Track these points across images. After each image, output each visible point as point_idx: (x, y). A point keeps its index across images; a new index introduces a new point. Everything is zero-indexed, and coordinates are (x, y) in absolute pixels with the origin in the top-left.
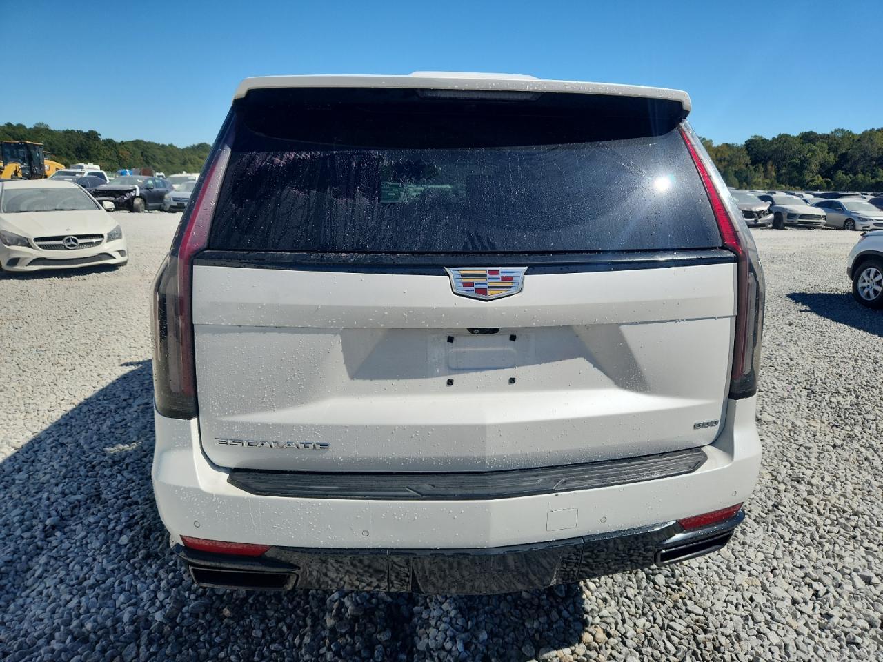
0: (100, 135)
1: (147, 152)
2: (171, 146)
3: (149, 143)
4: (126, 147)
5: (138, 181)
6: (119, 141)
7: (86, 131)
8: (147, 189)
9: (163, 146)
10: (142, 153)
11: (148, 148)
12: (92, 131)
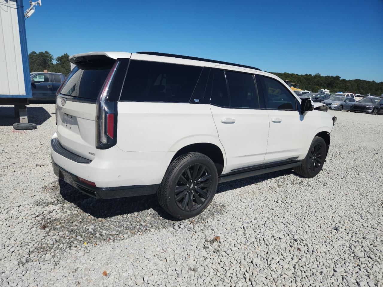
0: (340, 77)
1: (360, 84)
2: (373, 81)
3: (363, 80)
4: (350, 82)
5: (313, 95)
6: (348, 80)
7: (335, 76)
8: (316, 98)
9: (369, 81)
10: (358, 85)
11: (361, 82)
12: (338, 76)
